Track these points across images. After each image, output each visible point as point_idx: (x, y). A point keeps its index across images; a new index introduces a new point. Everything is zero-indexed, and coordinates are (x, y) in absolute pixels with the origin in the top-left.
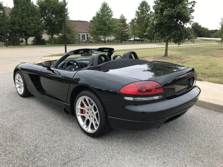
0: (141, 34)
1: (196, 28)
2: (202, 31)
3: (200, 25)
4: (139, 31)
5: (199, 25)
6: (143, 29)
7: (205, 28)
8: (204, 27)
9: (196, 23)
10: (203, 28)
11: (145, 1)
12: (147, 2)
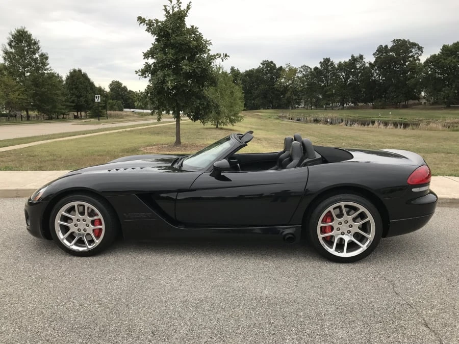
0: (26, 101)
1: (118, 91)
2: (129, 98)
3: (125, 87)
4: (19, 95)
5: (123, 86)
6: (28, 90)
7: (134, 91)
8: (132, 90)
9: (116, 81)
10: (130, 91)
11: (25, 30)
12: (28, 33)
